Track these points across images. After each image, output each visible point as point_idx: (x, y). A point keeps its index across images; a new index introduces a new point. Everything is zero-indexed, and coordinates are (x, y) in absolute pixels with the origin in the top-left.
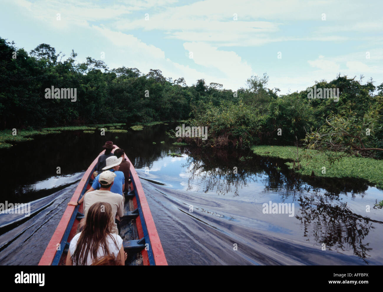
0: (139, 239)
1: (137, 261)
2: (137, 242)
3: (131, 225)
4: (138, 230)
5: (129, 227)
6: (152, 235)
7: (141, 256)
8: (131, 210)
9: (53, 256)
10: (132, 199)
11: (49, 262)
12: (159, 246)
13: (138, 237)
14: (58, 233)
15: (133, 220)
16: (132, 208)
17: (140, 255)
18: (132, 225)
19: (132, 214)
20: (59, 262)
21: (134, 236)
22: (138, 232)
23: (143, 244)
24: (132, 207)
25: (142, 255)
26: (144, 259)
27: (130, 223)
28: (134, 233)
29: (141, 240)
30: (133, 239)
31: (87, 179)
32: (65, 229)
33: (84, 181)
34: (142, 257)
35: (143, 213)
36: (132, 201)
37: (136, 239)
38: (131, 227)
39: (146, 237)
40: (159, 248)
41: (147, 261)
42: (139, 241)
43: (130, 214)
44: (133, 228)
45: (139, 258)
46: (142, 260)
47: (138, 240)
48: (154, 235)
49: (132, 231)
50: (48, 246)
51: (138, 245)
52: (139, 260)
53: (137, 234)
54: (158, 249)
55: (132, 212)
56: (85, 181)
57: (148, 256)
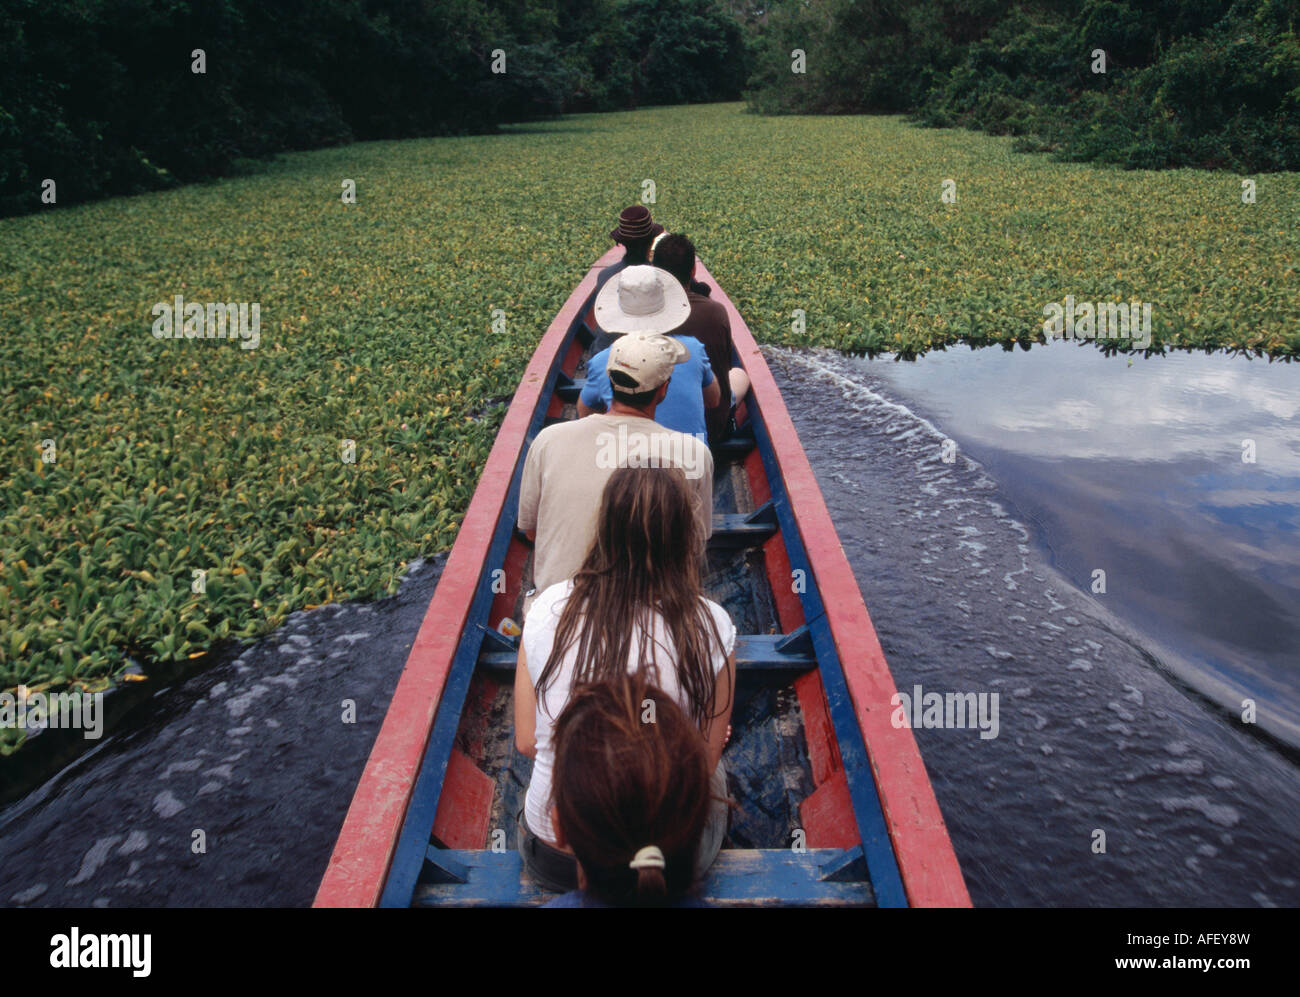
0: (781, 631)
1: (775, 721)
2: (777, 645)
3: (743, 572)
4: (777, 594)
5: (735, 580)
6: (843, 617)
7: (794, 704)
8: (739, 509)
9: (442, 676)
10: (741, 464)
11: (430, 698)
12: (877, 669)
13: (779, 624)
14: (450, 589)
15: (750, 550)
16: (746, 503)
17: (787, 697)
18: (748, 572)
19: (746, 527)
20: (463, 701)
21: (760, 620)
22: (774, 601)
23: (800, 655)
24: (743, 496)
25: (795, 699)
26: (807, 715)
27: (741, 564)
28: (759, 608)
29: (791, 636)
30: (757, 632)
31: (545, 374)
32: (478, 575)
33: (535, 380)
34: (797, 709)
35: (795, 522)
36: (744, 472)
37: (767, 633)
38: (743, 582)
39: (814, 625)
40: (876, 675)
41: (820, 724)
42: (782, 642)
43: (740, 523)
44: (753, 586)
45: (786, 712)
46: (799, 721)
47: (778, 638)
48: (853, 619)
49: (750, 596)
50: (418, 637)
51: (782, 659)
52: (785, 720)
53: (772, 611)
54: (870, 677)
55: (746, 515)
56: (541, 382)
57: (826, 706)
